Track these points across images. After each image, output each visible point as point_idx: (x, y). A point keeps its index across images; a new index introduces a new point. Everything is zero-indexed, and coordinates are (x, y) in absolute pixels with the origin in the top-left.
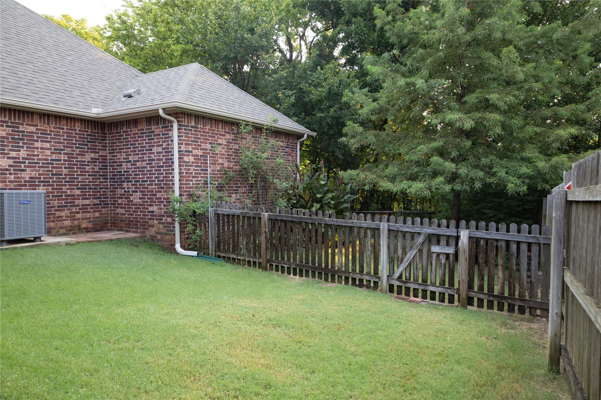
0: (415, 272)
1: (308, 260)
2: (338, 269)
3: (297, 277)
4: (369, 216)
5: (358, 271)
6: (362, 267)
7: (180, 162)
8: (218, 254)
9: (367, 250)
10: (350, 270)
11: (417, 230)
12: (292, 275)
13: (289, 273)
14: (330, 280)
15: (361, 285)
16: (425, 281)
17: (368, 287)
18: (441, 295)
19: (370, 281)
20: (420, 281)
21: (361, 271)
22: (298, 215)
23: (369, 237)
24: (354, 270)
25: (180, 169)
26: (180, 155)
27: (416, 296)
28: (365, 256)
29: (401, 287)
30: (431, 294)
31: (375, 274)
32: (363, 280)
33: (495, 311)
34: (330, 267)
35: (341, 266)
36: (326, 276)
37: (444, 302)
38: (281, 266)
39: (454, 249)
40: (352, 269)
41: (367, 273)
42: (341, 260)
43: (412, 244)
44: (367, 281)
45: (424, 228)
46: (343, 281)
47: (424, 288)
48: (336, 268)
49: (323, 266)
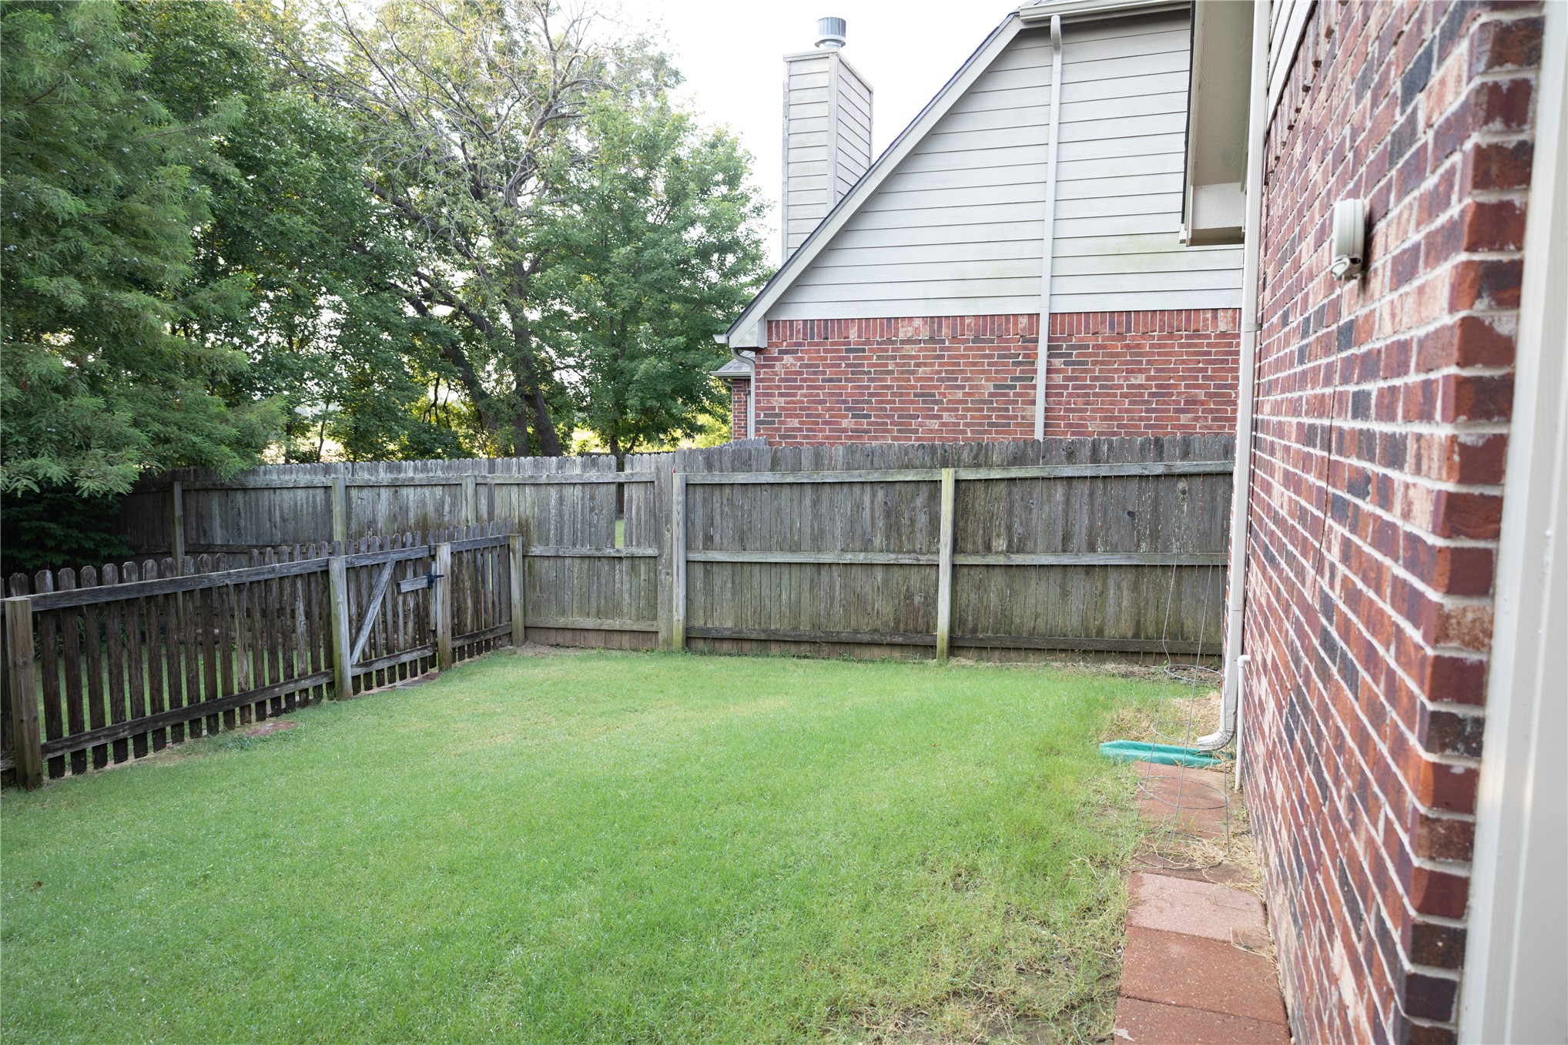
0: (377, 641)
1: (161, 700)
2: (241, 690)
3: (130, 761)
5: (282, 679)
6: (289, 666)
9: (299, 624)
10: (267, 683)
12: (111, 765)
13: (101, 762)
14: (221, 726)
15: (291, 706)
16: (390, 650)
17: (305, 703)
18: (413, 664)
19: (307, 690)
21: (289, 676)
22: (121, 580)
23: (301, 595)
24: (274, 680)
27: (380, 683)
29: (359, 676)
30: (400, 670)
31: (314, 670)
32: (293, 694)
33: (467, 660)
34: (220, 695)
35: (247, 682)
36: (212, 721)
37: (416, 675)
38: (73, 755)
39: (426, 581)
40: (272, 681)
41: (299, 675)
42: (245, 667)
43: (371, 588)
44: (301, 692)
45: (388, 553)
46: (254, 717)
47: (392, 663)
48: (236, 692)
49: (203, 699)
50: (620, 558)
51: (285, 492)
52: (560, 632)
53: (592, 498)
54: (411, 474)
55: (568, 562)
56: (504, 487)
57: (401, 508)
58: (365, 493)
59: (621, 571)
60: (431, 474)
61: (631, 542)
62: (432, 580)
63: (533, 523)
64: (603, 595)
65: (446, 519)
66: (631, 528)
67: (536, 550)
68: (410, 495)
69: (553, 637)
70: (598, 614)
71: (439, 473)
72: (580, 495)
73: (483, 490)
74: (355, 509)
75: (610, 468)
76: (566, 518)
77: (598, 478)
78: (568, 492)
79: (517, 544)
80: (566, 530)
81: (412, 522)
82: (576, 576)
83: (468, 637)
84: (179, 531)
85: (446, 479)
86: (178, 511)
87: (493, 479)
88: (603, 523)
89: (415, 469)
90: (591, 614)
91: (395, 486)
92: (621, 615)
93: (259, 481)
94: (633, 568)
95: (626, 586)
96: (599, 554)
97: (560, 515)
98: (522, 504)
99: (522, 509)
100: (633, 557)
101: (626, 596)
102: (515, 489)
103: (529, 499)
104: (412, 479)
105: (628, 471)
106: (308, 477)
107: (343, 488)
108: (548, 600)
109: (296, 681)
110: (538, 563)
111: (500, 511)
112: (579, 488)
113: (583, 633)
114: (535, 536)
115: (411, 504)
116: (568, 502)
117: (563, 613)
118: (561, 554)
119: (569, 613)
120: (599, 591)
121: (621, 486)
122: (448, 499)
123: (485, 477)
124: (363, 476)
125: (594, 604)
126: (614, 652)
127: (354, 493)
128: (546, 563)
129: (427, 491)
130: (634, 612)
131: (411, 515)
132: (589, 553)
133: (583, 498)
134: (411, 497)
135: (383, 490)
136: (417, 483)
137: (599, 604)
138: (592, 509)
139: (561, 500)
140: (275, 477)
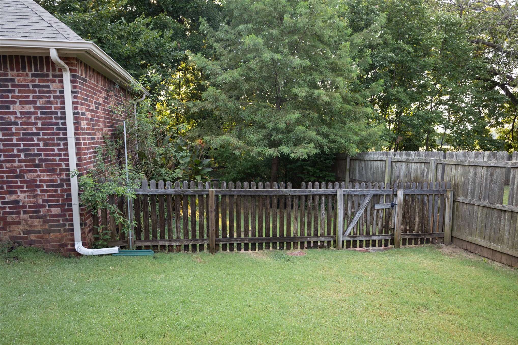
0: (361, 227)
1: (262, 233)
2: (294, 236)
3: (250, 251)
4: (323, 184)
5: (312, 235)
6: (316, 230)
7: (76, 129)
8: (139, 244)
9: (321, 214)
10: (306, 235)
11: (365, 193)
12: (242, 251)
13: (239, 249)
14: (285, 247)
15: (316, 246)
16: (368, 233)
17: (322, 247)
18: (380, 241)
19: (323, 242)
20: (365, 234)
21: (316, 234)
22: (250, 188)
23: (324, 202)
24: (309, 235)
25: (77, 139)
26: (76, 118)
27: (361, 246)
28: (319, 220)
29: (350, 241)
30: (372, 243)
31: (328, 234)
32: (317, 242)
33: (413, 245)
34: (285, 236)
35: (297, 233)
36: (281, 244)
37: (381, 246)
38: (230, 244)
39: (390, 205)
40: (308, 235)
41: (321, 235)
42: (296, 227)
43: (359, 205)
44: (321, 242)
45: (369, 191)
46: (299, 247)
47: (368, 239)
48: (292, 235)
49: (278, 236)
50: (505, 211)
51: (375, 162)
52: (469, 244)
53: (492, 175)
54: (413, 157)
55: (476, 208)
56: (449, 166)
57: (409, 172)
58: (398, 164)
59: (504, 218)
60: (421, 158)
61: (512, 203)
62: (393, 205)
63: (461, 185)
64: (493, 230)
65: (425, 178)
66: (513, 194)
67: (460, 199)
68: (412, 165)
69: (465, 245)
70: (489, 239)
71: (424, 157)
72: (486, 173)
73: (440, 167)
74: (394, 171)
75: (503, 158)
76: (477, 184)
77: (495, 164)
78: (479, 170)
79: (450, 195)
80: (476, 191)
81: (412, 178)
82: (479, 216)
83: (414, 235)
84: (347, 173)
85: (426, 160)
86: (348, 167)
87: (444, 161)
88: (497, 190)
89: (415, 155)
90: (486, 238)
91: (408, 162)
92: (502, 243)
93: (367, 157)
94: (512, 217)
95: (507, 228)
96: (492, 206)
97: (474, 182)
98: (456, 175)
99: (456, 177)
100: (512, 212)
101: (506, 233)
102: (454, 167)
103: (460, 173)
104: (413, 159)
105: (514, 161)
106: (381, 157)
107: (390, 162)
108: (464, 225)
109: (318, 237)
110: (461, 206)
111: (446, 177)
112: (485, 169)
113: (480, 248)
114: (461, 191)
115: (413, 170)
116: (479, 176)
117: (471, 234)
118: (472, 203)
119: (474, 235)
120: (491, 227)
121: (509, 169)
122: (426, 170)
123: (441, 160)
124: (398, 157)
125: (488, 233)
126: (496, 263)
127: (394, 164)
128: (465, 206)
129: (418, 165)
130: (510, 244)
131: (412, 175)
132: (487, 205)
133: (487, 174)
134: (413, 167)
135: (403, 163)
136: (415, 161)
137: (490, 234)
138: (491, 181)
139: (475, 174)
140: (372, 156)
